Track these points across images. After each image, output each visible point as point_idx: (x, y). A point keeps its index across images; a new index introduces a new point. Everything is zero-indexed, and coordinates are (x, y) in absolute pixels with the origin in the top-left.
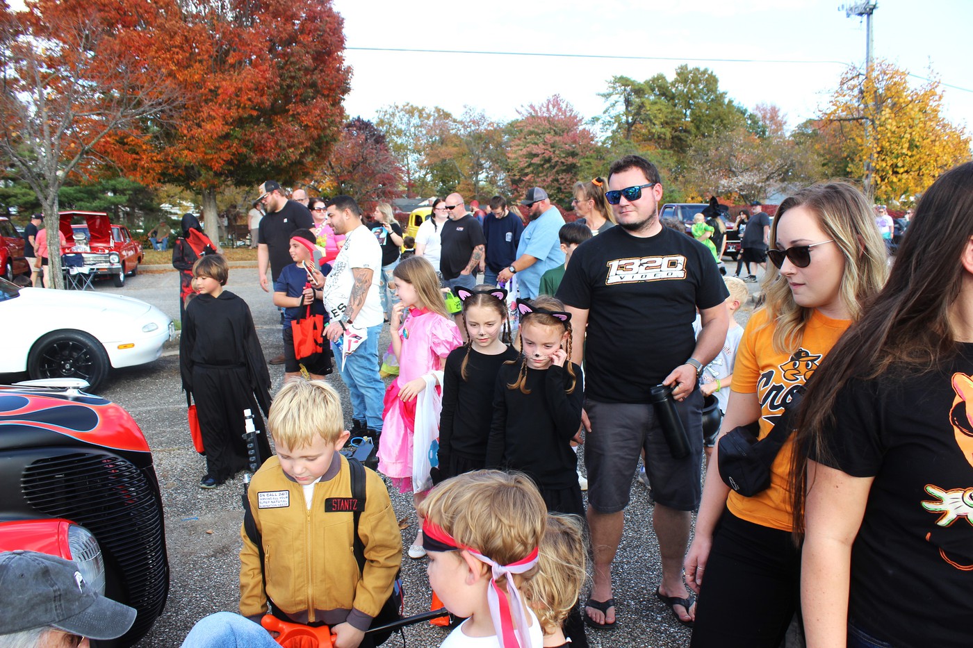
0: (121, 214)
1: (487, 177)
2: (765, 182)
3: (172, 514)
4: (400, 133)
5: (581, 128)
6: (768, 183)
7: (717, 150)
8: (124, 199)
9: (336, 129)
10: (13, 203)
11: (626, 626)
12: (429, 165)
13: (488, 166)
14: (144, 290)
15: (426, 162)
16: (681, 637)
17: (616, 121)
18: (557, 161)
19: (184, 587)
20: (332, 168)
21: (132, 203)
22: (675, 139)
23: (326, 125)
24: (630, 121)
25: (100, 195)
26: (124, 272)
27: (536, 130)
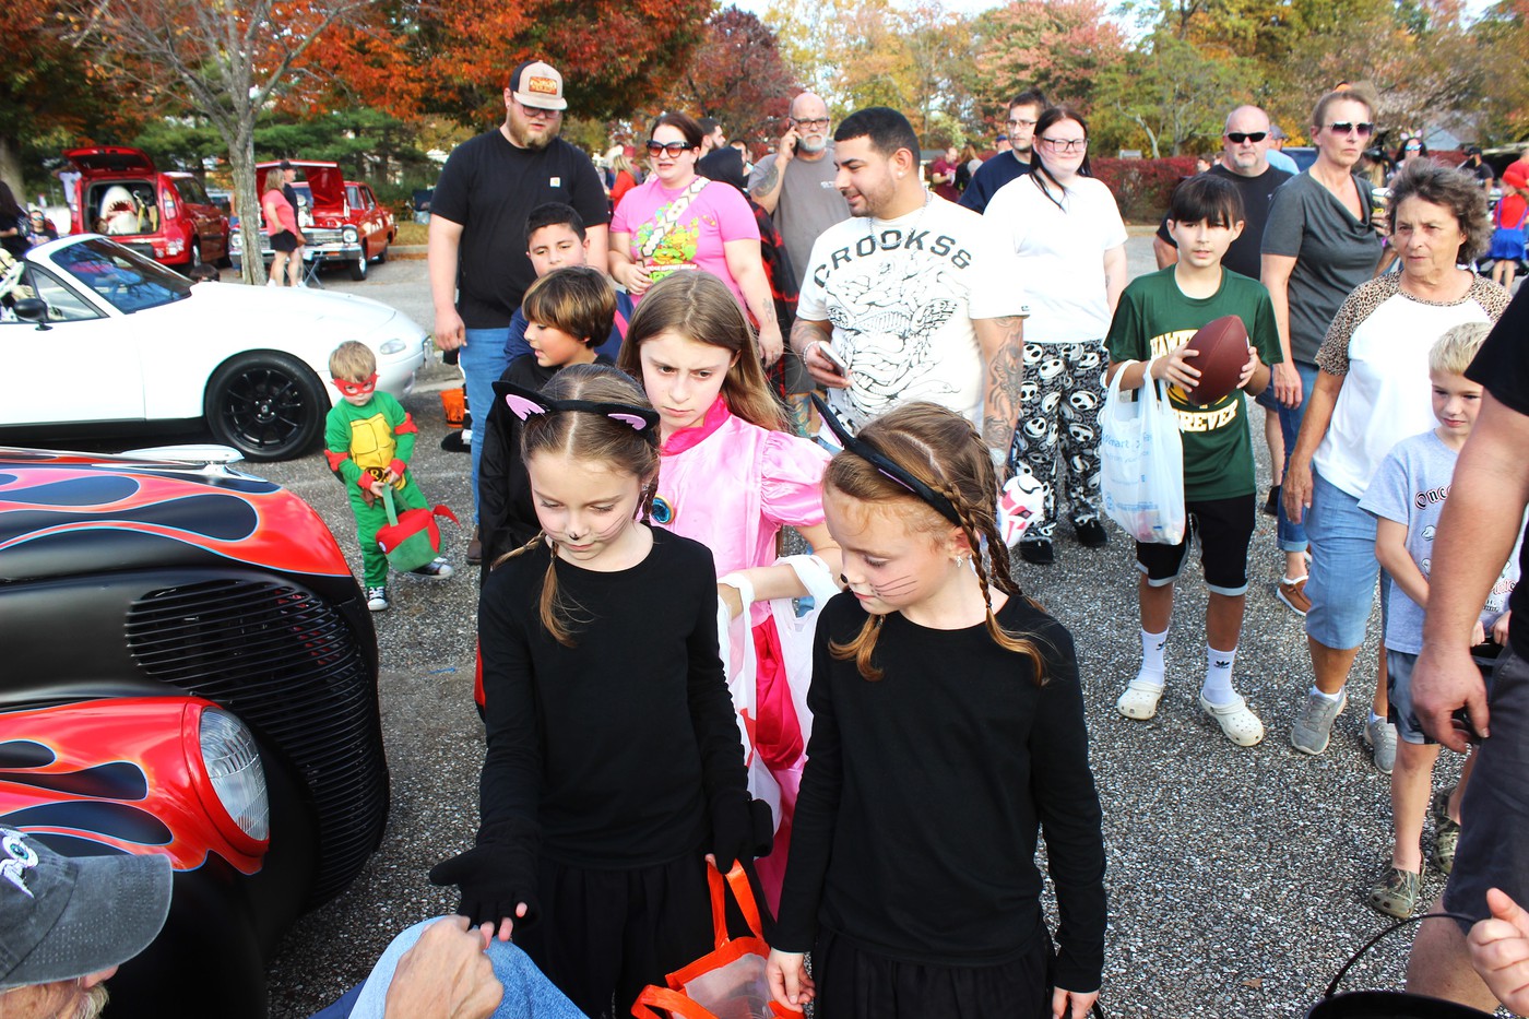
0: (367, 167)
1: (944, 104)
2: (1422, 110)
3: (415, 660)
4: (803, 32)
5: (1102, 21)
6: (1428, 111)
7: (1338, 55)
8: (371, 142)
9: (699, 22)
10: (209, 151)
11: (1187, 906)
12: (849, 85)
13: (945, 86)
14: (397, 285)
15: (844, 79)
16: (1287, 934)
17: (1162, 8)
18: (1060, 77)
19: (427, 790)
20: (694, 89)
21: (384, 149)
22: (1263, 38)
23: (683, 16)
24: (1186, 7)
25: (336, 137)
26: (366, 258)
27: (1025, 24)
